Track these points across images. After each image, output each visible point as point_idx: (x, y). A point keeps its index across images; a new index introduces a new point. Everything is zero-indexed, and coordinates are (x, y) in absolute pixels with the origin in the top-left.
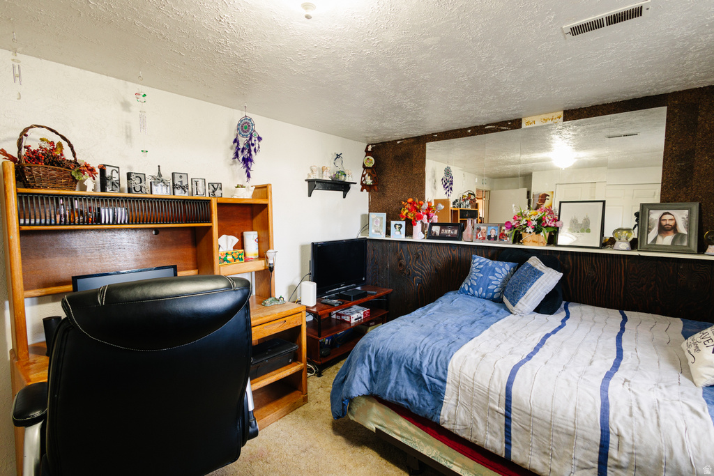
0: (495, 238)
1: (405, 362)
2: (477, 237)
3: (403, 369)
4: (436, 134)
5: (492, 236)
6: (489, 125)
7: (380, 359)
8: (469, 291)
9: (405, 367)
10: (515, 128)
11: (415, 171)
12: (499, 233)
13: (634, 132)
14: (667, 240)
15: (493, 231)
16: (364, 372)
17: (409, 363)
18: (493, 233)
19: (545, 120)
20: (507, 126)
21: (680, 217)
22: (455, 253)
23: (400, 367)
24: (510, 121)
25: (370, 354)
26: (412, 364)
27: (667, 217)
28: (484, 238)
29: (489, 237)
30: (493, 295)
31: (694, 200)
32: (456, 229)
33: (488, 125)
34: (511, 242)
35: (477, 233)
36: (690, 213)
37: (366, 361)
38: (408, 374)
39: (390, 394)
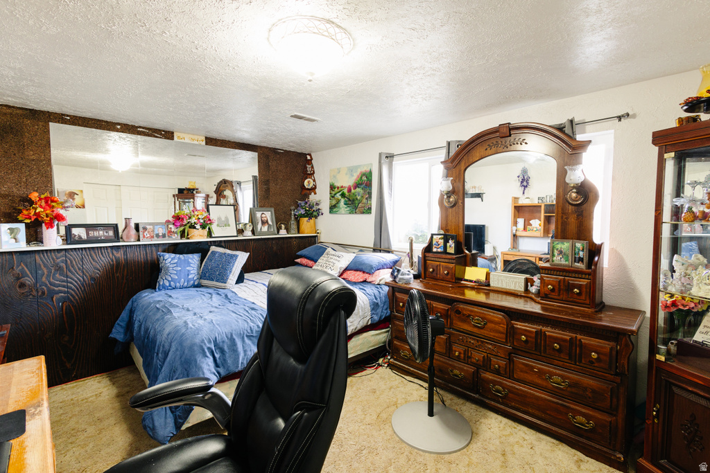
0: (164, 236)
1: (246, 332)
2: (144, 237)
3: (246, 338)
4: (68, 116)
5: (161, 234)
6: (143, 128)
7: (221, 344)
8: (170, 286)
9: (247, 336)
10: (168, 139)
11: (31, 155)
12: (167, 231)
13: (202, 155)
14: (265, 229)
15: (161, 229)
16: (210, 364)
17: (249, 331)
18: (161, 231)
19: (193, 140)
20: (161, 134)
21: (268, 215)
22: (120, 255)
23: (243, 338)
24: (164, 131)
25: (208, 345)
26: (252, 331)
27: (263, 216)
28: (153, 237)
29: (158, 236)
30: (194, 282)
31: (271, 207)
32: (110, 230)
33: (140, 127)
34: (179, 237)
35: (144, 232)
36: (272, 213)
37: (208, 354)
38: (250, 340)
39: (242, 363)
